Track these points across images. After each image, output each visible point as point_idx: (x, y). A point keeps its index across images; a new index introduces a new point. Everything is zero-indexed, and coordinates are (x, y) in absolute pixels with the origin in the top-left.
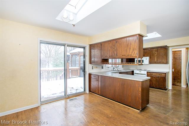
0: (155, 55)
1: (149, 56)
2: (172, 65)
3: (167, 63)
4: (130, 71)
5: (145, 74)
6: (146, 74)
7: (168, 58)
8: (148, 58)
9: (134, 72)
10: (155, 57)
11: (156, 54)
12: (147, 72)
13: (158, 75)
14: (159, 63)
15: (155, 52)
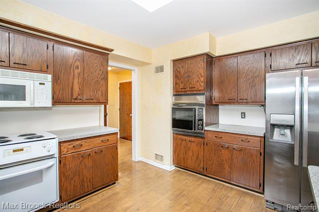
0: (77, 71)
3: (106, 101)
5: (51, 157)
6: (56, 155)
10: (76, 81)
11: (77, 67)
12: (60, 143)
14: (86, 101)
15: (75, 62)
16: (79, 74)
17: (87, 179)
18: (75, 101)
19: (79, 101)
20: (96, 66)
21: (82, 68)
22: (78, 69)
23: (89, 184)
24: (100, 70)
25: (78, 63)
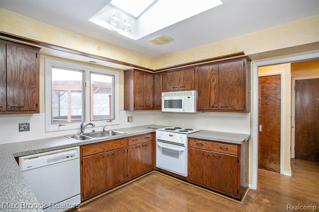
0: (213, 84)
1: (197, 87)
2: (259, 114)
3: (244, 109)
4: (147, 134)
5: (182, 145)
6: (186, 145)
7: (247, 95)
8: (193, 94)
9: (157, 138)
10: (213, 92)
11: (214, 80)
12: (189, 138)
13: (216, 151)
14: (221, 109)
15: (212, 76)
16: (215, 85)
17: (206, 174)
18: (213, 109)
19: (215, 109)
20: (231, 74)
21: (218, 80)
22: (214, 81)
23: (207, 180)
24: (236, 77)
25: (214, 77)
